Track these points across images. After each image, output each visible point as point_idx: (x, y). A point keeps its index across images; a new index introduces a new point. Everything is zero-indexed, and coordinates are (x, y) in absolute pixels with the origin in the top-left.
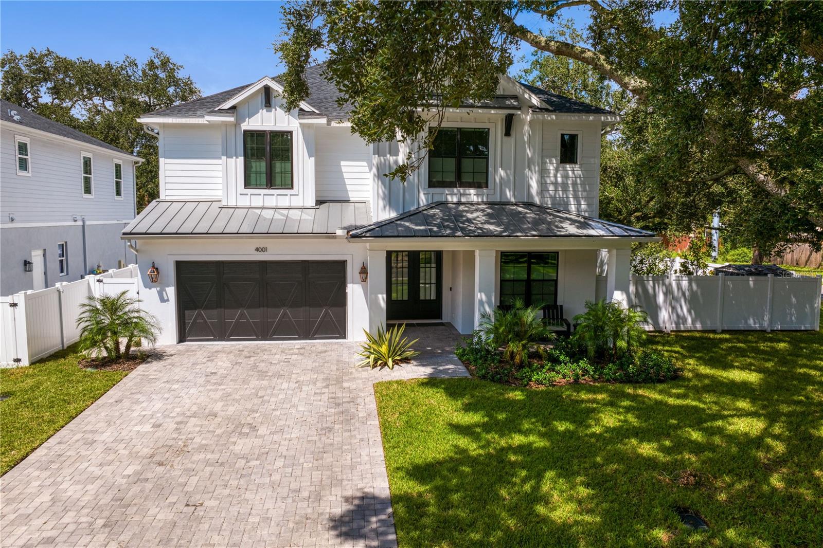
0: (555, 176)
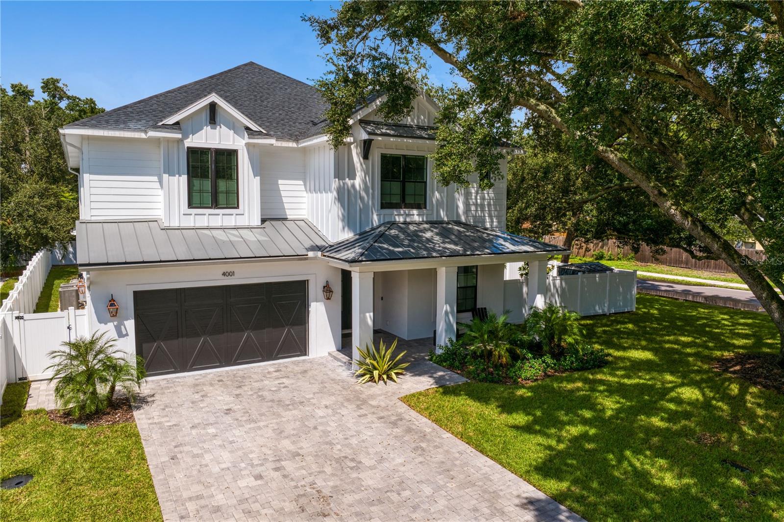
0: (476, 199)
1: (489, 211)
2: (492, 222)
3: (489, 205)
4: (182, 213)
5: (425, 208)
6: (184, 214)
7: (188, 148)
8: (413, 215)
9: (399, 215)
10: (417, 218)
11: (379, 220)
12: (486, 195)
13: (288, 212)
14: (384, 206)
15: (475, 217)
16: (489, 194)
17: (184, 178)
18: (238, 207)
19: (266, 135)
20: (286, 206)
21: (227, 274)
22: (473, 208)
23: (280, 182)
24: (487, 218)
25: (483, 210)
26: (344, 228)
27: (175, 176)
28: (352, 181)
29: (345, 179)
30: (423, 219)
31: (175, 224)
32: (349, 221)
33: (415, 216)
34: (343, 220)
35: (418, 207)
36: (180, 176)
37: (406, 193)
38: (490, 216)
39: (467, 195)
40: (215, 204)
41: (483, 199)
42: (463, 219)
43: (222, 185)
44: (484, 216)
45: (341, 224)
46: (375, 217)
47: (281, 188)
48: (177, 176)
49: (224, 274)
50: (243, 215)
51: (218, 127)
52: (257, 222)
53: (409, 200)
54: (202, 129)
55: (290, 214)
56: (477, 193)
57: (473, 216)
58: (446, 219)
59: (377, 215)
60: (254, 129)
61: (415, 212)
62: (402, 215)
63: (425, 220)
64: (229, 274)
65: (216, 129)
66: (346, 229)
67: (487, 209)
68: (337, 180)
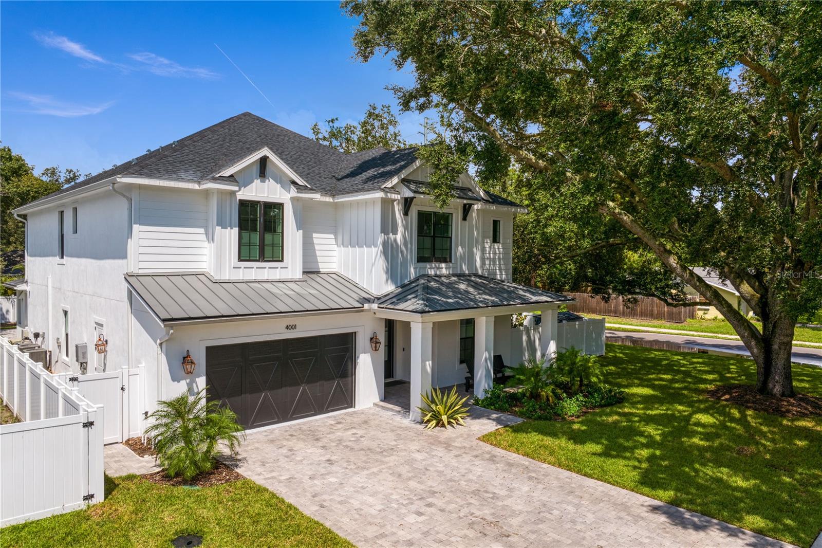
0: (490, 253)
1: (500, 264)
2: (501, 275)
3: (499, 259)
4: (233, 266)
5: (451, 262)
6: (234, 268)
7: (240, 200)
8: (442, 268)
9: (431, 268)
10: (444, 271)
11: (416, 273)
12: (497, 250)
13: (321, 265)
14: (421, 259)
15: (489, 270)
16: (498, 247)
17: (236, 230)
18: (282, 261)
19: (312, 189)
20: (319, 259)
21: (290, 327)
22: (487, 262)
23: (315, 235)
24: (498, 271)
25: (494, 264)
26: (387, 280)
27: (226, 228)
28: (394, 236)
29: (389, 234)
30: (449, 272)
31: (226, 277)
32: (392, 273)
33: (444, 269)
34: (387, 273)
35: (445, 261)
36: (231, 228)
37: (436, 248)
38: (500, 269)
39: (483, 250)
40: (262, 258)
41: (495, 253)
42: (480, 273)
43: (268, 237)
44: (496, 269)
45: (384, 277)
46: (412, 270)
47: (315, 241)
48: (229, 228)
49: (287, 327)
50: (287, 268)
51: (267, 180)
52: (298, 275)
53: (438, 254)
54: (252, 182)
55: (323, 268)
56: (490, 248)
57: (487, 269)
58: (467, 272)
59: (414, 268)
60: (300, 183)
61: (443, 265)
62: (434, 268)
63: (451, 273)
64: (292, 327)
65: (265, 182)
66: (389, 281)
67: (497, 263)
68: (383, 234)
